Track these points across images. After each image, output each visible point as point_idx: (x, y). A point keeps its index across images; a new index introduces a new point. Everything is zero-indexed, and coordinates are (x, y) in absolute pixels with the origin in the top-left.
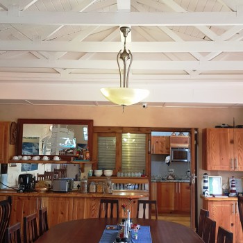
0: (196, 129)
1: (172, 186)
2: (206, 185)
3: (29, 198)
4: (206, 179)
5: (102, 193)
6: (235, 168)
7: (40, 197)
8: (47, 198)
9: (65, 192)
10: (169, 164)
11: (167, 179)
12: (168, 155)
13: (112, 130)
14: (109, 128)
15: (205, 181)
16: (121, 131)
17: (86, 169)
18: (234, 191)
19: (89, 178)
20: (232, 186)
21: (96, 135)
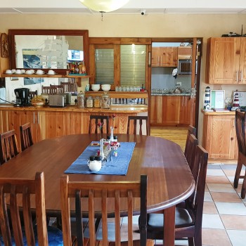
0: (201, 39)
1: (178, 100)
2: (208, 99)
3: (25, 112)
4: (208, 93)
5: (100, 108)
6: (240, 81)
7: (36, 111)
8: (44, 113)
9: (62, 107)
10: (175, 77)
11: (174, 92)
12: (175, 68)
13: (109, 41)
14: (106, 39)
15: (206, 95)
16: (119, 42)
17: (82, 83)
18: (238, 105)
19: (86, 92)
20: (236, 100)
21: (92, 47)
